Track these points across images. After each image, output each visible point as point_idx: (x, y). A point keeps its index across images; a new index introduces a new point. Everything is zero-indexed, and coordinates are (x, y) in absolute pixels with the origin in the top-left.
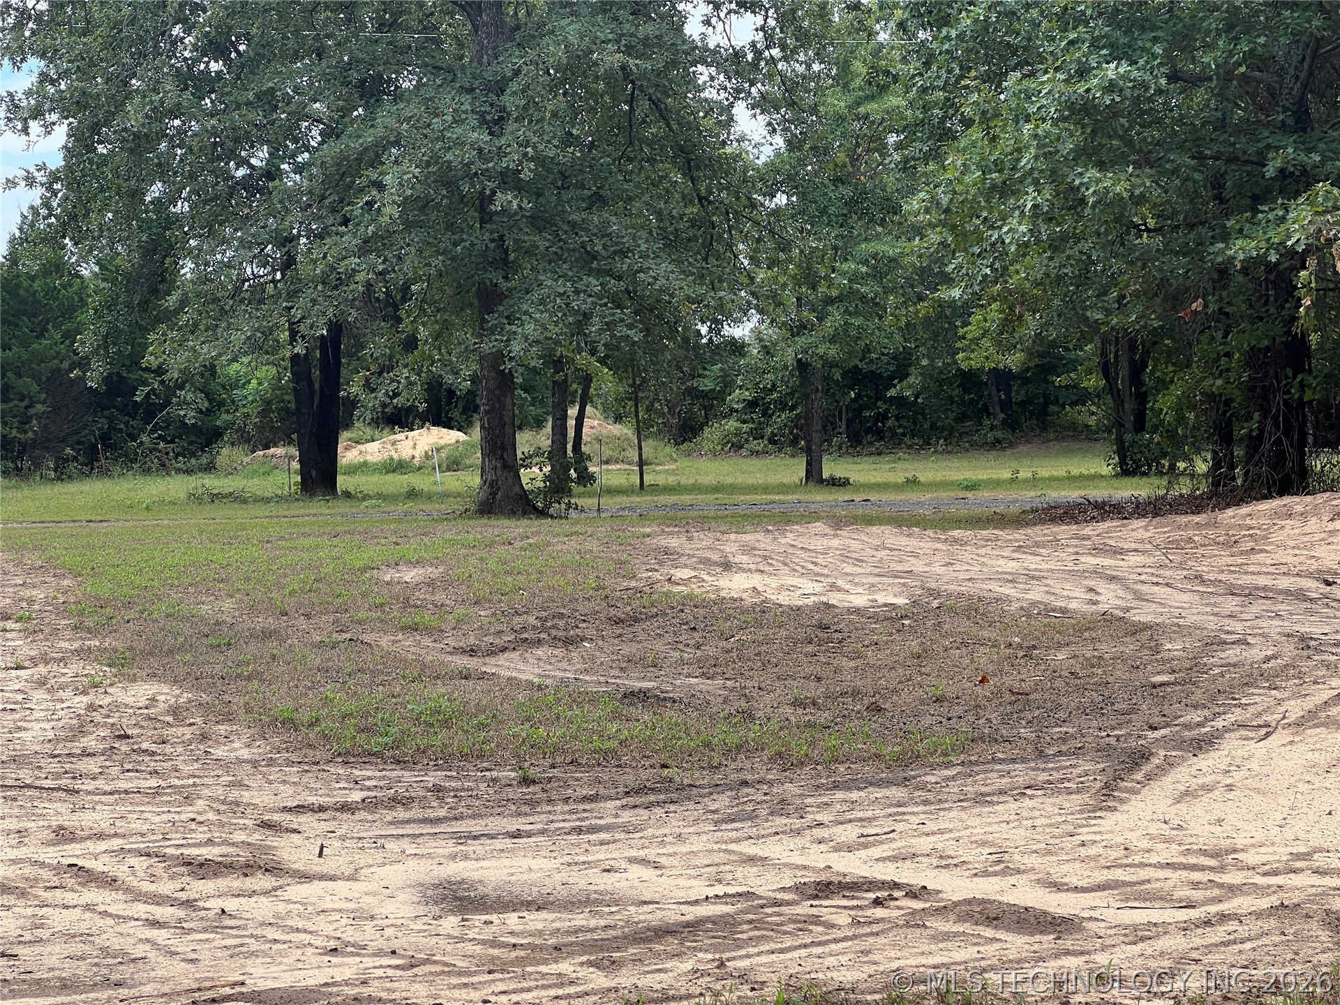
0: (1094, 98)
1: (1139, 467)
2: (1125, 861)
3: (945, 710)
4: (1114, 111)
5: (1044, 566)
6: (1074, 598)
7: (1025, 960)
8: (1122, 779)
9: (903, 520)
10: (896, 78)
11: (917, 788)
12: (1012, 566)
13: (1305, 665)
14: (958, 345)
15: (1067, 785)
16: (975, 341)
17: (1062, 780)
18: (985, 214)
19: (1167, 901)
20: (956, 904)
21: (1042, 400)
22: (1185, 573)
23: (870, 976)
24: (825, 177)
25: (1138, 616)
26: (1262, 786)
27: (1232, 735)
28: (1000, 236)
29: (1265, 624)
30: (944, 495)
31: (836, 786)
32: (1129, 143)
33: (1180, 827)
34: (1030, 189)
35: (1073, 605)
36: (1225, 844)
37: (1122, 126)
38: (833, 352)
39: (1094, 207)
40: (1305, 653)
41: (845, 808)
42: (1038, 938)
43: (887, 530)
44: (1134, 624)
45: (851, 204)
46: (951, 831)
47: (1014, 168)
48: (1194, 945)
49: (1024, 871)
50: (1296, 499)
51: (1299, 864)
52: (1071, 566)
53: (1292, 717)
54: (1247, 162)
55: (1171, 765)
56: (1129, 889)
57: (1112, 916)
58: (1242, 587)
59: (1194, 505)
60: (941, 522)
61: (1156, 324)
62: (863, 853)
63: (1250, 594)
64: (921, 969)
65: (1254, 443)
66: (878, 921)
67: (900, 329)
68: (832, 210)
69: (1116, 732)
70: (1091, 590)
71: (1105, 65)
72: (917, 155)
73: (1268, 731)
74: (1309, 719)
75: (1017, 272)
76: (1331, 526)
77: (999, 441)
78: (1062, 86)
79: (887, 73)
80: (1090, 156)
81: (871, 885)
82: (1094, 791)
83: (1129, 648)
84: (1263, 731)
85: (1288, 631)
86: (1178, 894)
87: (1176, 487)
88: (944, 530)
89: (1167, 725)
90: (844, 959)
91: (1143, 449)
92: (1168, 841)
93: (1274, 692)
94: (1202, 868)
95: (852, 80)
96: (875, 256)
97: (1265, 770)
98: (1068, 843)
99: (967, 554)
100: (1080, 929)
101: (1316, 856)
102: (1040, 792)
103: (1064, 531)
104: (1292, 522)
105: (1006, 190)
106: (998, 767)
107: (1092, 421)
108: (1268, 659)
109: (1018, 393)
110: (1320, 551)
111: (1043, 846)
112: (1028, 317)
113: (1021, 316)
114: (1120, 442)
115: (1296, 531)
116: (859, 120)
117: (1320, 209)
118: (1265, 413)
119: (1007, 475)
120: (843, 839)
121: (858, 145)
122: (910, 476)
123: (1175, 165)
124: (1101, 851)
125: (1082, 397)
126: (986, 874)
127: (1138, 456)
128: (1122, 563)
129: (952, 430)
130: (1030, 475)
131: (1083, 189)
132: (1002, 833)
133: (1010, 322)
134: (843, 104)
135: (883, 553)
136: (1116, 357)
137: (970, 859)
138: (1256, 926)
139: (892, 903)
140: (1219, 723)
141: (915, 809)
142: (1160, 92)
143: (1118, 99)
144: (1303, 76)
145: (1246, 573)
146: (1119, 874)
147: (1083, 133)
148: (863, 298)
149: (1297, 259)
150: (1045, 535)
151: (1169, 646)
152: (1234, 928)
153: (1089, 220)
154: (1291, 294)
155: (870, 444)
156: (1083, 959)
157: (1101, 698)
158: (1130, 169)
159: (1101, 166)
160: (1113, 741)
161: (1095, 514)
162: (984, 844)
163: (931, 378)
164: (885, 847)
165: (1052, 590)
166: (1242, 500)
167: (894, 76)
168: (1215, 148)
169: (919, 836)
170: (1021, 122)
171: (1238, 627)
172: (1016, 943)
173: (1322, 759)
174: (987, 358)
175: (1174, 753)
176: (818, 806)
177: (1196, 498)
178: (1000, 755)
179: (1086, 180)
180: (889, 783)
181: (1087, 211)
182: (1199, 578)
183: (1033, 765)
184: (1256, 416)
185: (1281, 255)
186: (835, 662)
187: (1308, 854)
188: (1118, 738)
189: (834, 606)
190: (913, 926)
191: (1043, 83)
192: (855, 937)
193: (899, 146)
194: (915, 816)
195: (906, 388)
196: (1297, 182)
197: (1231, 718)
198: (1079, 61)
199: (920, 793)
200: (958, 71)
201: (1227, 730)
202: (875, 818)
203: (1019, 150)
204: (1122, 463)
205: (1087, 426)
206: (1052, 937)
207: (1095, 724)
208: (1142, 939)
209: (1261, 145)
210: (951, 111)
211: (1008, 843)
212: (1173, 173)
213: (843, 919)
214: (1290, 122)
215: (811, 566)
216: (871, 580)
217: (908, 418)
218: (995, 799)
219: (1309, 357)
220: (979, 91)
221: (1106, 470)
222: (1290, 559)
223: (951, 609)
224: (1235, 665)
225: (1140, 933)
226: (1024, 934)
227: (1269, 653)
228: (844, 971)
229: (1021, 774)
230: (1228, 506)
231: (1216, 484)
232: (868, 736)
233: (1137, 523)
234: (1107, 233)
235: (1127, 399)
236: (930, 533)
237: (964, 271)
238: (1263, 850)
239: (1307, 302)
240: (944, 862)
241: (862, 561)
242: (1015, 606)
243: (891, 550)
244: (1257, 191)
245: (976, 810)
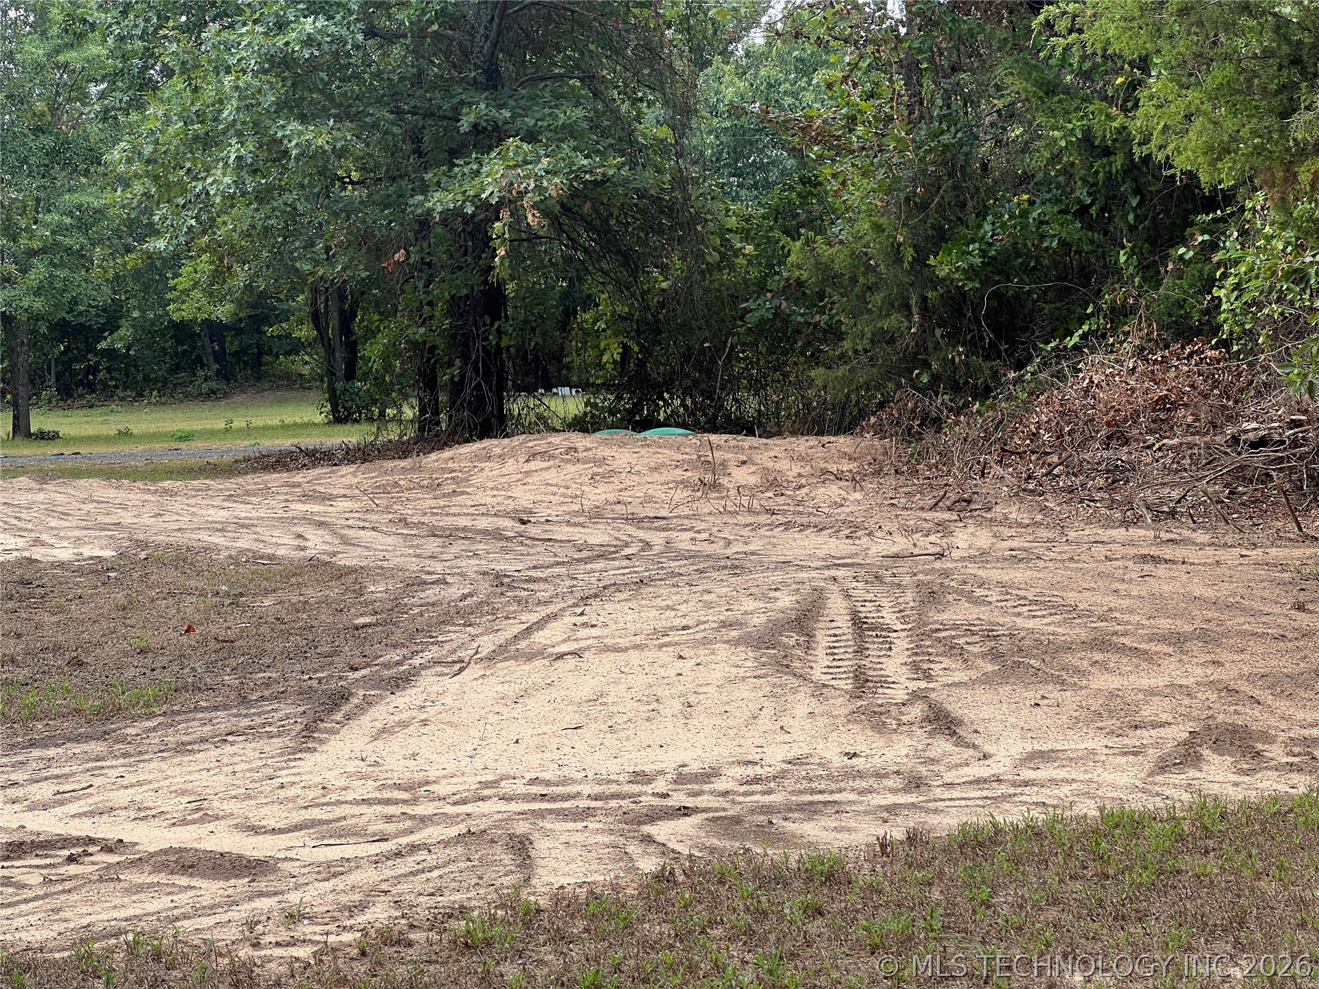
0: (293, 51)
1: (349, 414)
2: (323, 800)
3: (148, 661)
4: (313, 65)
5: (254, 514)
6: (283, 545)
7: (219, 905)
8: (322, 721)
9: (112, 473)
10: (93, 26)
11: (117, 741)
12: (221, 515)
13: (498, 602)
14: (169, 296)
15: (267, 729)
16: (186, 292)
17: (263, 725)
18: (188, 165)
19: (361, 836)
20: (152, 855)
21: (256, 351)
22: (390, 516)
23: (60, 934)
24: (24, 127)
25: (343, 561)
26: (455, 719)
27: (428, 672)
28: (204, 188)
29: (464, 564)
30: (157, 446)
31: (32, 744)
32: (330, 97)
33: (376, 764)
34: (234, 141)
35: (281, 552)
36: (419, 777)
37: (322, 80)
38: (38, 304)
39: (297, 159)
40: (499, 590)
41: (41, 766)
42: (232, 882)
43: (95, 482)
44: (340, 568)
45: (54, 154)
46: (150, 782)
47: (216, 120)
48: (384, 877)
49: (223, 817)
50: (495, 442)
51: (486, 792)
52: (281, 513)
53: (484, 652)
54: (443, 118)
55: (370, 704)
56: (325, 827)
57: (308, 855)
58: (443, 529)
59: (401, 450)
60: (152, 473)
61: (364, 274)
62: (59, 811)
63: (451, 535)
64: (113, 923)
65: (457, 388)
66: (70, 878)
67: (107, 280)
68: (32, 160)
69: (318, 675)
70: (300, 536)
71: (302, 19)
72: (118, 105)
73: (462, 666)
74: (501, 653)
75: (225, 223)
76: (527, 467)
77: (214, 392)
78: (261, 39)
79: (85, 21)
80: (291, 109)
81: (65, 842)
82: (294, 734)
83: (334, 592)
84: (457, 667)
85: (484, 569)
86: (372, 828)
87: (385, 433)
88: (154, 481)
89: (368, 665)
90: (33, 919)
91: (353, 396)
92: (364, 777)
93: (468, 629)
94: (396, 802)
95: (50, 27)
96: (79, 207)
97: (457, 704)
98: (267, 786)
99: (177, 504)
100: (275, 870)
101: (503, 783)
102: (241, 738)
103: (275, 479)
104: (491, 464)
105: (208, 142)
106: (201, 715)
107: (306, 370)
108: (464, 597)
109: (232, 343)
110: (517, 492)
111: (243, 790)
112: (236, 268)
113: (229, 268)
114: (332, 391)
115: (495, 473)
116: (59, 68)
117: (511, 164)
118: (465, 358)
119: (221, 425)
120: (38, 797)
121: (58, 94)
122: (122, 427)
123: (374, 119)
124: (299, 792)
125: (296, 347)
126: (184, 822)
127: (350, 403)
128: (330, 509)
129: (165, 381)
130: (244, 424)
131: (286, 142)
132: (201, 781)
133: (220, 274)
134: (41, 52)
135: (89, 506)
136: (326, 307)
137: (169, 809)
138: (442, 854)
139: (87, 859)
140: (417, 661)
141: (114, 763)
142: (357, 47)
143: (316, 53)
144: (492, 35)
145: (447, 515)
146: (316, 813)
147: (283, 86)
148: (68, 250)
149: (492, 211)
150: (256, 483)
151: (372, 588)
152: (423, 858)
153: (293, 173)
154: (486, 245)
155: (82, 396)
156: (276, 899)
157: (305, 642)
158: (331, 122)
159: (303, 119)
160: (314, 683)
161: (306, 462)
162: (183, 793)
163: (143, 330)
164: (82, 802)
165: (261, 538)
166: (445, 444)
167: (91, 25)
168: (412, 103)
169: (117, 789)
170: (222, 74)
171: (439, 567)
172: (210, 889)
173: (510, 690)
174: (199, 309)
175: (372, 693)
176: (13, 766)
177: (403, 443)
178: (203, 704)
179: (288, 132)
180: (88, 738)
181: (292, 164)
182: (403, 521)
183: (235, 711)
184: (458, 362)
185: (476, 207)
186: (37, 618)
187: (495, 782)
188: (320, 681)
189: (37, 561)
190: (106, 881)
191: (242, 35)
192: (46, 896)
193: (102, 96)
194: (114, 769)
195: (119, 340)
196: (490, 137)
197: (428, 655)
198: (277, 15)
199: (120, 746)
200: (155, 20)
201: (423, 667)
202: (73, 774)
203: (221, 101)
204: (334, 410)
205: (301, 375)
206: (247, 880)
207: (298, 667)
208: (335, 875)
209: (454, 101)
210: (151, 61)
211: (208, 791)
212: (373, 127)
213: (35, 878)
214: (481, 79)
215: (14, 521)
216: (77, 533)
217: (120, 370)
218: (196, 747)
219: (505, 305)
220: (179, 41)
221: (319, 418)
222: (489, 500)
223: (158, 560)
224: (433, 605)
225: (332, 870)
226: (219, 879)
227: (466, 591)
228: (32, 931)
229: (224, 722)
230: (433, 450)
231: (422, 429)
232: (68, 691)
233: (346, 469)
234: (311, 186)
235: (338, 347)
236: (139, 484)
237: (168, 222)
238: (454, 780)
239: (501, 252)
240: (143, 814)
241: (68, 515)
242: (224, 554)
243: (98, 502)
244: (453, 145)
245: (177, 760)
